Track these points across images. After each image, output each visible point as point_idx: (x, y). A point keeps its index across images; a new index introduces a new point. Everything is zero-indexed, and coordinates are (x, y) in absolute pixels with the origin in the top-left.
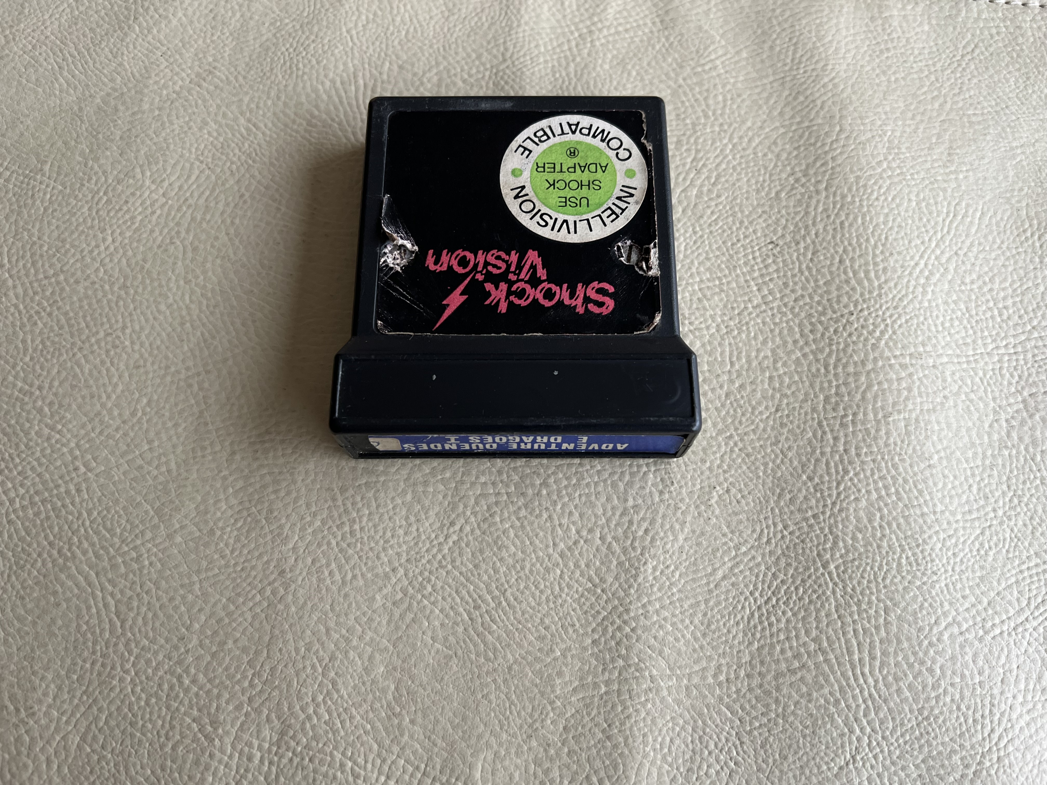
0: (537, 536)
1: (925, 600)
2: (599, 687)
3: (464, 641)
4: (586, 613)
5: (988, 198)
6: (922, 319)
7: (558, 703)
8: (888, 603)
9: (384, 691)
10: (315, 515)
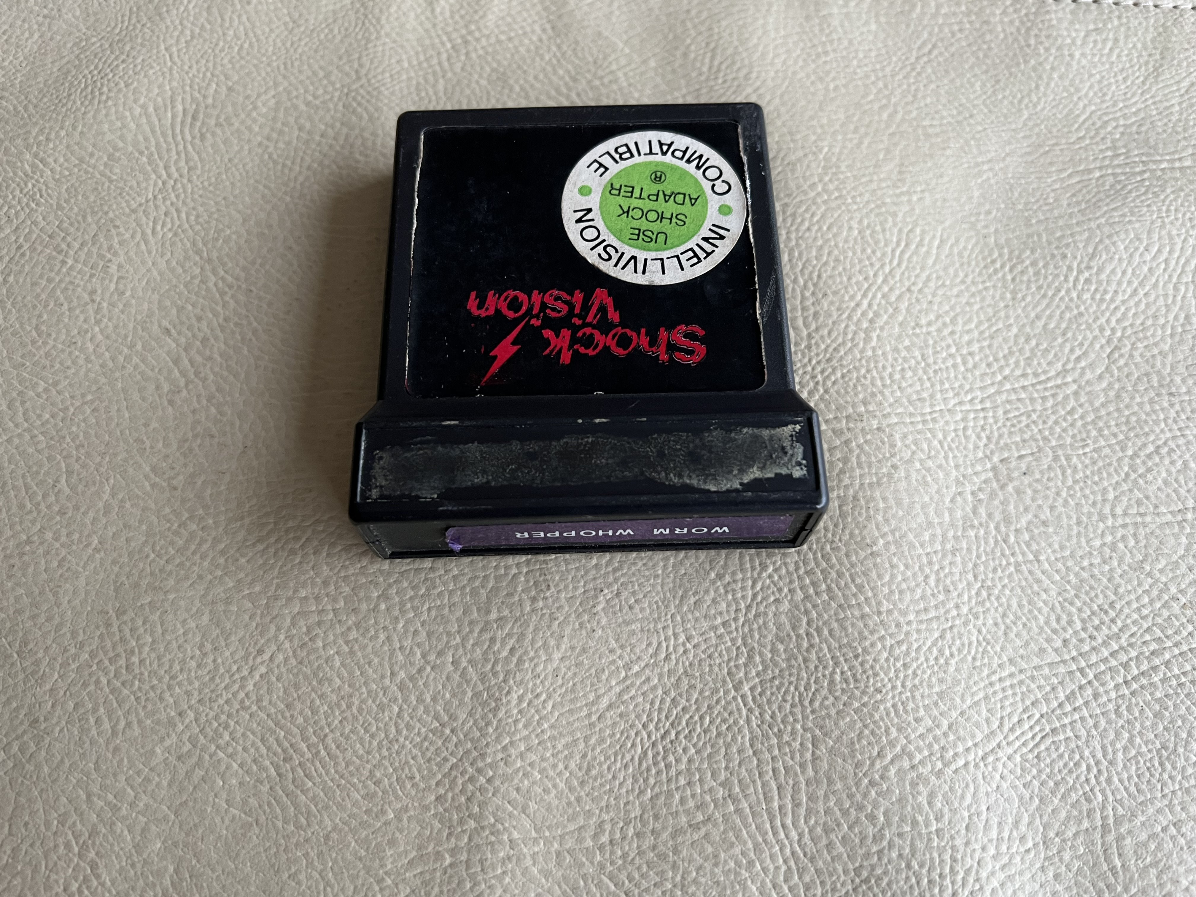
0: (369, 663)
1: (866, 726)
2: (443, 858)
3: (269, 804)
4: (429, 761)
5: (947, 224)
6: (863, 371)
7: (389, 882)
8: (817, 732)
9: (159, 874)
10: (82, 645)
